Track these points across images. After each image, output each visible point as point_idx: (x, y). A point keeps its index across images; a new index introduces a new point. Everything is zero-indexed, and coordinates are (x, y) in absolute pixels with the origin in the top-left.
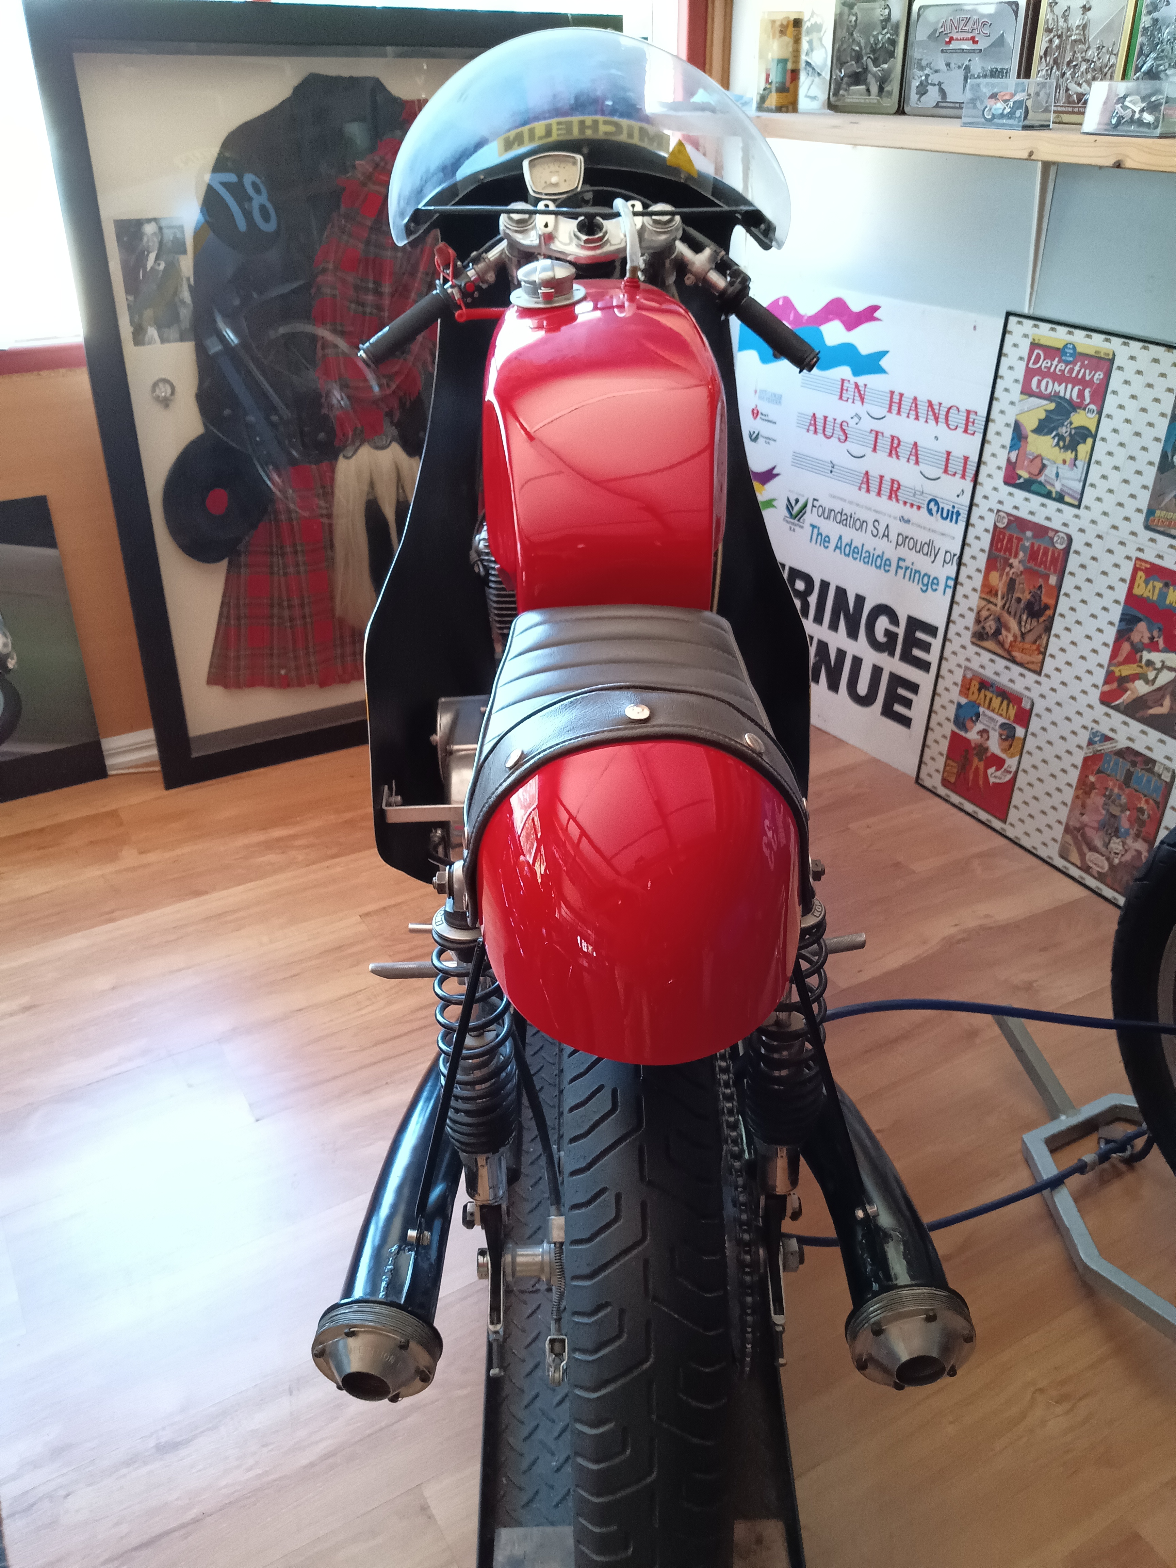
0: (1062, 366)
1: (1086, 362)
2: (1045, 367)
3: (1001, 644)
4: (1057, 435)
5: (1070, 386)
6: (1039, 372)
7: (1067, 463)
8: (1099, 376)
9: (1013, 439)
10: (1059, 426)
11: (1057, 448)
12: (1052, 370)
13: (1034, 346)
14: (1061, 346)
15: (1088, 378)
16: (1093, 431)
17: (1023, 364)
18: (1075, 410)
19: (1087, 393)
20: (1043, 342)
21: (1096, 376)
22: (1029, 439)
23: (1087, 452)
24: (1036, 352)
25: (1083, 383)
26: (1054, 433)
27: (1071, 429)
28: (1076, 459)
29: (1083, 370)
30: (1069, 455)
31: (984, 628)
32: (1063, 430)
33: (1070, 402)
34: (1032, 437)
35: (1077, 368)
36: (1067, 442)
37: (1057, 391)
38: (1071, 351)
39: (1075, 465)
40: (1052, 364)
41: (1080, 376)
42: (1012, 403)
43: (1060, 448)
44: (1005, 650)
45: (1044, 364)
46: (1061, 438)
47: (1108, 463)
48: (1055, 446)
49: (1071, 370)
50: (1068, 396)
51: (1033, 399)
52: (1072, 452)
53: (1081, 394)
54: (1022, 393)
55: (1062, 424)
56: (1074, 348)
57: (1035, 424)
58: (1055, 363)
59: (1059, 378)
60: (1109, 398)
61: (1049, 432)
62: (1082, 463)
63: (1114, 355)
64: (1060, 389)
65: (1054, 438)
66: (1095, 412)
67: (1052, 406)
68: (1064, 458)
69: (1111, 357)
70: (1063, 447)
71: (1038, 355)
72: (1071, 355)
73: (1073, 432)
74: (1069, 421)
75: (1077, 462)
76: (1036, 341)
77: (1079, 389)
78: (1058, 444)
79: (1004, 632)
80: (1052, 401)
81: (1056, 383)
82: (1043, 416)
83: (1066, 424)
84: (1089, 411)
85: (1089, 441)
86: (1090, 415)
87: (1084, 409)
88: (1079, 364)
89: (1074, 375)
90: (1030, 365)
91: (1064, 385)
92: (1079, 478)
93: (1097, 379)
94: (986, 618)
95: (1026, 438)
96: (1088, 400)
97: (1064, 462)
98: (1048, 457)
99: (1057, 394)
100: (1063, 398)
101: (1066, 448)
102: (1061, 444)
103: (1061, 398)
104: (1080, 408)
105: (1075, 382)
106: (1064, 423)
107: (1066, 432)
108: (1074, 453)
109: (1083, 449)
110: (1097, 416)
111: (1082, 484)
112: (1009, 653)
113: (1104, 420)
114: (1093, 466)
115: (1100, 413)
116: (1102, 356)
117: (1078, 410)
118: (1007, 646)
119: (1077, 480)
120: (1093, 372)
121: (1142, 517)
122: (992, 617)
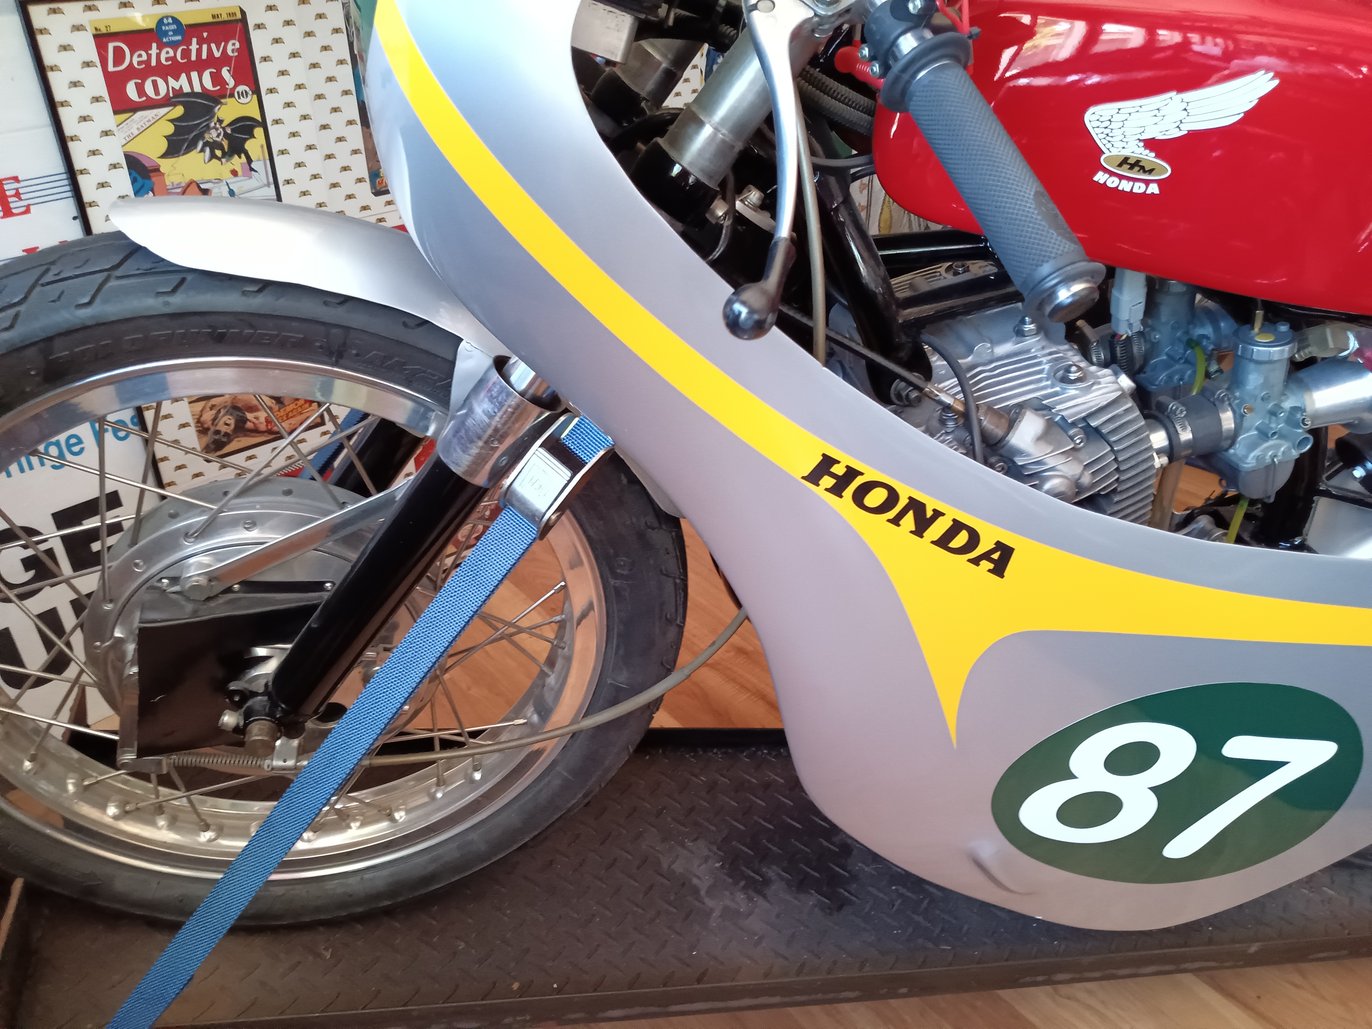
0: (167, 53)
1: (205, 35)
2: (140, 63)
3: (256, 431)
4: (206, 144)
5: (194, 75)
6: (131, 73)
7: (240, 173)
8: (232, 47)
9: (134, 181)
10: (204, 132)
11: (214, 161)
12: (154, 63)
13: (101, 39)
14: (152, 25)
15: (217, 54)
16: (259, 119)
17: (97, 72)
18: (217, 102)
19: (225, 73)
20: (114, 29)
21: (230, 48)
22: (162, 170)
23: (262, 147)
24: (111, 46)
25: (215, 63)
26: (200, 144)
27: (224, 128)
28: (249, 160)
29: (205, 47)
30: (238, 162)
31: (217, 432)
32: (212, 135)
33: (205, 94)
34: (166, 165)
35: (194, 47)
36: (226, 147)
37: (177, 88)
38: (174, 27)
39: (252, 169)
40: (149, 56)
41: (204, 56)
42: (106, 133)
43: (219, 159)
44: (262, 433)
45: (135, 59)
46: (213, 146)
47: (296, 148)
48: (210, 160)
49: (186, 53)
50: (198, 89)
51: (139, 114)
52: (240, 157)
53: (217, 79)
54: (116, 112)
55: (208, 128)
56: (175, 20)
57: (163, 146)
58: (154, 51)
59: (174, 70)
60: (261, 68)
61: (191, 146)
62: (262, 163)
63: (243, 13)
64: (182, 83)
65: (202, 150)
66: (250, 93)
67: (179, 111)
68: (232, 167)
69: (239, 16)
70: (224, 154)
71: (118, 51)
72: (175, 33)
73: (229, 131)
74: (216, 119)
75: (253, 165)
76: (104, 31)
77: (211, 73)
78: (213, 156)
79: (250, 416)
80: (174, 105)
81: (170, 79)
82: (170, 129)
83: (212, 125)
84: (241, 95)
85: (259, 132)
86: (243, 100)
87: (232, 95)
88: (194, 41)
89: (194, 58)
90: (111, 68)
91: (183, 76)
92: (266, 182)
93: (233, 51)
94: (214, 420)
95: (157, 170)
96: (231, 82)
97: (234, 173)
98: (206, 178)
99: (179, 93)
100: (193, 94)
101: (228, 155)
102: (218, 153)
103: (187, 95)
104: (224, 97)
105: (200, 66)
106: (208, 126)
107: (218, 136)
108: (243, 155)
109: (254, 146)
110: (255, 97)
111: (273, 187)
112: (270, 432)
113: (266, 98)
114: (278, 160)
115: (257, 91)
116: (226, 19)
117: (223, 101)
118: (263, 427)
119: (265, 185)
120: (223, 44)
121: (367, 186)
122: (222, 412)
